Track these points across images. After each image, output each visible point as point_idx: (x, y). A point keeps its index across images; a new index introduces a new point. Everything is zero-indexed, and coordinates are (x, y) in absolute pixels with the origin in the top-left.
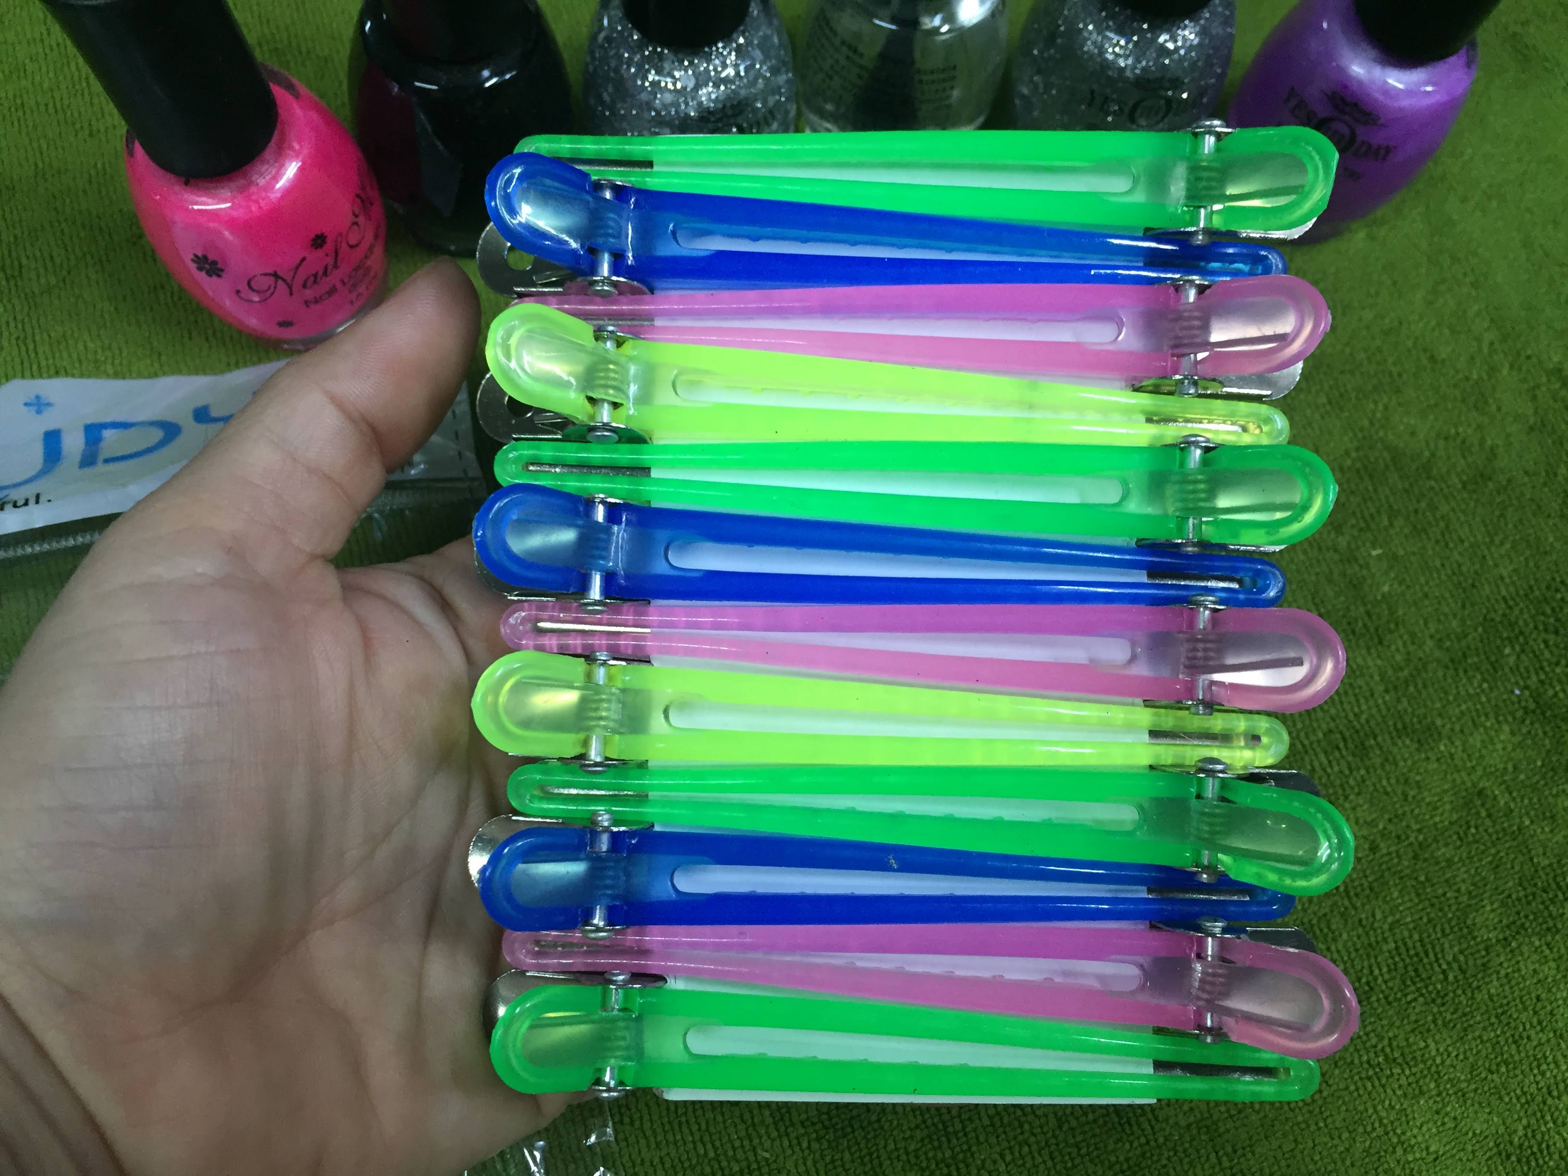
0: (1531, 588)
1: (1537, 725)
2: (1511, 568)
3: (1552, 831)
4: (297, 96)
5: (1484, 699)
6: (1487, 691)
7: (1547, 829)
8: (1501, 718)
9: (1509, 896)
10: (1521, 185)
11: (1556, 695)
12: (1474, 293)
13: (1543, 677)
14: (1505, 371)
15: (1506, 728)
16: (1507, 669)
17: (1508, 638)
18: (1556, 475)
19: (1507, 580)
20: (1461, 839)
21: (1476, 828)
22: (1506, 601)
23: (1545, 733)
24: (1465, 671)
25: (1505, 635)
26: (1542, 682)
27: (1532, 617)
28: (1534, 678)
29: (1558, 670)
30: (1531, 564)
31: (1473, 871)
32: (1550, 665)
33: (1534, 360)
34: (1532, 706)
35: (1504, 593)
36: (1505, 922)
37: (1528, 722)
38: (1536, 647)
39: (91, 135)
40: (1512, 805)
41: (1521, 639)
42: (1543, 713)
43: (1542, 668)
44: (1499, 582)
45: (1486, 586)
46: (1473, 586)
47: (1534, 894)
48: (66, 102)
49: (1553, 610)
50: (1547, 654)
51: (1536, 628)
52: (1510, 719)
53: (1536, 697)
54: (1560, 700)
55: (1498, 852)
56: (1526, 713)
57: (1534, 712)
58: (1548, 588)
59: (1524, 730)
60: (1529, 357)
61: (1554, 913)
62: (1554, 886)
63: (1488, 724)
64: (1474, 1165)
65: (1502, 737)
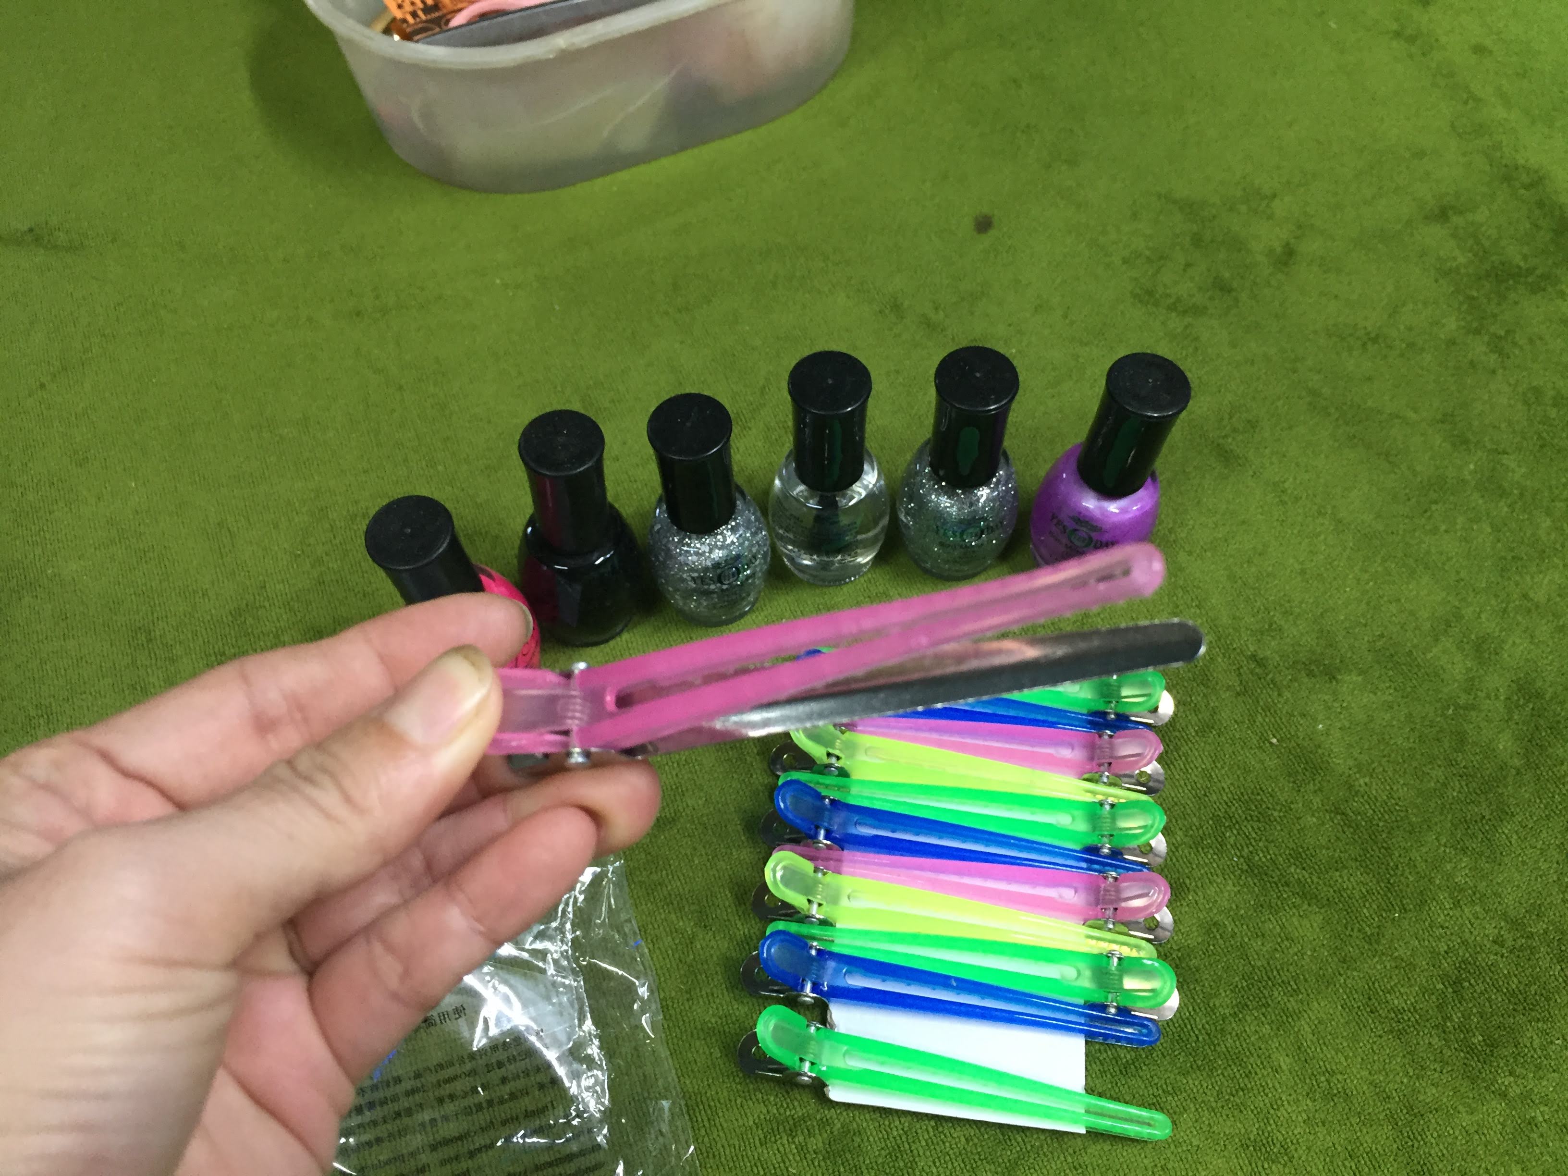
0: (1242, 794)
1: (1249, 879)
2: (1229, 782)
3: (1263, 944)
5: (1215, 865)
6: (1217, 860)
7: (1259, 943)
8: (1226, 877)
9: (1237, 986)
10: (1226, 540)
11: (1260, 859)
12: (1198, 611)
13: (1251, 849)
14: (1220, 660)
15: (1230, 882)
16: (1229, 846)
17: (1229, 826)
18: (1254, 721)
19: (1227, 790)
20: (1204, 954)
21: (1214, 945)
22: (1226, 803)
23: (1255, 884)
24: (1203, 849)
25: (1227, 824)
26: (1251, 852)
27: (1243, 812)
28: (1246, 850)
29: (1261, 844)
30: (1242, 779)
31: (1212, 973)
32: (1256, 841)
33: (1238, 650)
34: (1245, 867)
35: (1225, 798)
36: (1234, 1002)
37: (1243, 877)
38: (1246, 831)
39: (364, 596)
40: (1236, 930)
41: (1237, 826)
42: (1252, 871)
43: (1251, 843)
44: (1222, 792)
45: (1214, 795)
46: (1205, 795)
47: (1252, 984)
48: (348, 577)
49: (1256, 806)
50: (1254, 835)
51: (1246, 818)
52: (1232, 877)
53: (1248, 860)
54: (1263, 862)
55: (1228, 960)
56: (1242, 872)
57: (1247, 871)
58: (1252, 793)
59: (1241, 883)
60: (1234, 649)
61: (1267, 995)
62: (1266, 978)
63: (1219, 881)
64: (1226, 1153)
65: (1228, 888)
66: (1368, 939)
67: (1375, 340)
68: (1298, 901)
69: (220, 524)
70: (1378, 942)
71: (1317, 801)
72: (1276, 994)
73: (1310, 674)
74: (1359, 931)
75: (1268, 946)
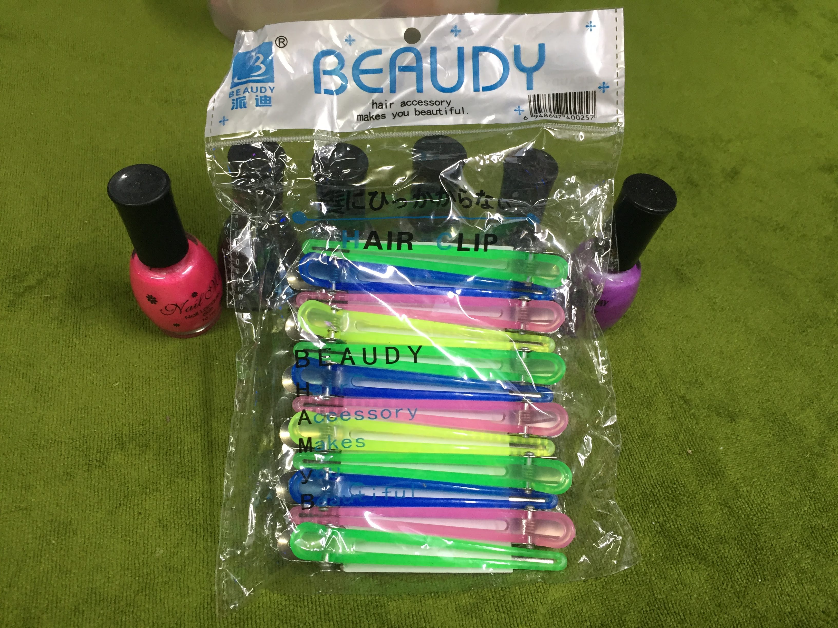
0: (664, 481)
1: (661, 538)
2: (656, 473)
3: (664, 584)
4: (197, 244)
5: (639, 525)
6: (641, 521)
7: (662, 583)
8: (646, 533)
9: (642, 609)
10: (674, 325)
11: (670, 526)
12: (651, 363)
13: (665, 518)
14: (660, 395)
15: (648, 538)
16: (650, 514)
17: (652, 501)
18: (678, 437)
19: (654, 477)
20: (624, 583)
21: (631, 578)
22: (653, 486)
23: (664, 542)
24: (632, 512)
25: (651, 499)
26: (665, 521)
27: (663, 493)
28: (661, 518)
29: (672, 517)
30: (665, 472)
31: (627, 597)
32: (669, 514)
33: (673, 392)
34: (659, 530)
35: (652, 482)
36: (639, 620)
37: (657, 536)
38: (663, 506)
39: (120, 254)
40: (647, 571)
41: (658, 502)
42: (664, 534)
43: (665, 515)
44: (651, 478)
45: (645, 479)
46: (639, 478)
47: (653, 610)
48: (113, 242)
49: (672, 491)
50: (668, 510)
51: (664, 498)
52: (650, 534)
53: (662, 526)
54: (672, 529)
55: (639, 590)
56: (657, 533)
57: (660, 532)
58: (671, 482)
59: (655, 540)
60: (671, 391)
61: (662, 620)
62: (663, 607)
63: (640, 535)
65: (646, 542)
66: (737, 594)
67: (782, 229)
68: (692, 559)
69: (44, 198)
70: (744, 597)
71: (714, 495)
72: (669, 620)
73: (718, 414)
74: (732, 587)
75: (668, 586)
